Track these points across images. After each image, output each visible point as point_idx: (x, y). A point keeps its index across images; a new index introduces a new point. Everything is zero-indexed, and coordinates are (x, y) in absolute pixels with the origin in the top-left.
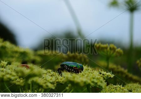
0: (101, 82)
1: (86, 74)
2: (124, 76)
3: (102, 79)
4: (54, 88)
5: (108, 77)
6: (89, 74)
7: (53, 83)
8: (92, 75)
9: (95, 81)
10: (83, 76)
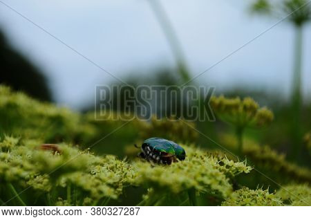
0: (220, 183)
1: (185, 165)
2: (277, 168)
3: (221, 176)
4: (115, 197)
5: (238, 172)
6: (194, 166)
7: (115, 185)
8: (199, 167)
9: (207, 180)
10: (181, 171)
